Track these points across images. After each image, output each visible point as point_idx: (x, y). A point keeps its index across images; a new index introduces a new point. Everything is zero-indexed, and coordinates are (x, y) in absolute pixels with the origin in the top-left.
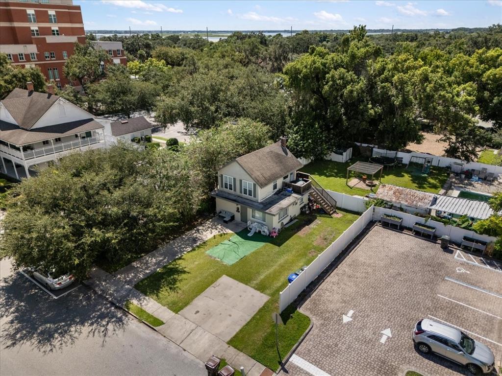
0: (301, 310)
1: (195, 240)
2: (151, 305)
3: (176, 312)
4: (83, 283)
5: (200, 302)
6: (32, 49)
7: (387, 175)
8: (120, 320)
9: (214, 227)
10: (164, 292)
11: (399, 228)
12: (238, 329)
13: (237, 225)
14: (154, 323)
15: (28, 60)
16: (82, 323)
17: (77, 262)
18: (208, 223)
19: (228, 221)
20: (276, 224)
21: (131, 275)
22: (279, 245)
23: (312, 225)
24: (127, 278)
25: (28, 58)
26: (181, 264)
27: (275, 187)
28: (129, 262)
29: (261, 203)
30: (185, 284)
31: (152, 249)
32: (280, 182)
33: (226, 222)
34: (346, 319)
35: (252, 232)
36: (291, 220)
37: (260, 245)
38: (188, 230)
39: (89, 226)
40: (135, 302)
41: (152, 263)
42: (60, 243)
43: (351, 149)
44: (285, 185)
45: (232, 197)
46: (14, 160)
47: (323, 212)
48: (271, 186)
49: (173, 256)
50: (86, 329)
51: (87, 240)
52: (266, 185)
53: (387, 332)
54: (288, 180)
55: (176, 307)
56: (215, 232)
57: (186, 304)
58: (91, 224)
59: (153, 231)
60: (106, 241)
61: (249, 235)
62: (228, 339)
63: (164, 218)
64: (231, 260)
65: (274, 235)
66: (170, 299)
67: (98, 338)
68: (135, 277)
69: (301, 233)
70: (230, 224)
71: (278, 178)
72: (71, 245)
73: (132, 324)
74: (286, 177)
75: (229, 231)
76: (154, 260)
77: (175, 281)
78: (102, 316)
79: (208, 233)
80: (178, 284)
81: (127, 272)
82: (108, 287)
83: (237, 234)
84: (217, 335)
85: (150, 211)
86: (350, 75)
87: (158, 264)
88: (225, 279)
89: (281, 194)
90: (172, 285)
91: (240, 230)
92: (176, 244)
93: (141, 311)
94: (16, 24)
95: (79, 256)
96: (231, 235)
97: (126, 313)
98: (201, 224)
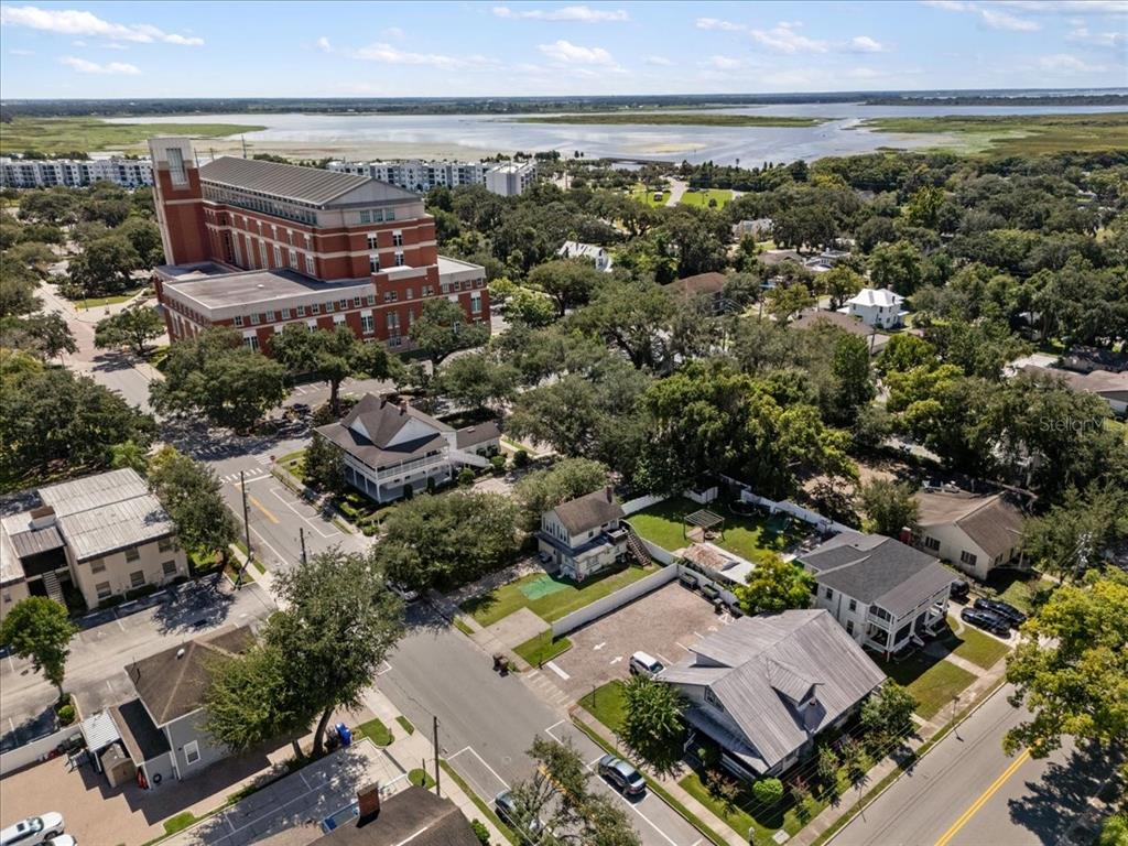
0: (569, 638)
1: (512, 575)
2: (468, 620)
3: (484, 627)
4: (423, 599)
5: (502, 623)
6: (370, 289)
7: (738, 527)
8: (447, 627)
9: (531, 566)
10: (479, 613)
11: (694, 587)
12: (522, 642)
13: (553, 566)
14: (468, 632)
15: (365, 305)
16: (423, 625)
17: (423, 583)
18: (528, 562)
19: (546, 562)
20: (583, 570)
21: (458, 598)
22: (580, 589)
23: (620, 575)
24: (455, 599)
25: (365, 303)
26: (496, 594)
27: (591, 535)
28: (457, 587)
29: (573, 550)
30: (495, 609)
31: (476, 579)
32: (597, 531)
33: (544, 562)
34: (597, 647)
35: (563, 574)
36: (603, 567)
37: (565, 587)
38: (509, 566)
39: (432, 559)
40: (458, 617)
41: (475, 590)
42: (414, 569)
43: (716, 488)
44: (603, 533)
45: (551, 541)
46: (366, 476)
47: (637, 563)
48: (587, 533)
49: (492, 586)
50: (425, 628)
51: (430, 568)
52: (578, 534)
53: (619, 659)
54: (605, 529)
55: (484, 624)
56: (531, 571)
57: (492, 623)
58: (434, 557)
59: (476, 566)
60: (443, 571)
61: (560, 577)
62: (513, 647)
63: (484, 558)
64: (535, 597)
65: (580, 580)
66: (482, 618)
67: (432, 635)
68: (461, 599)
69: (604, 581)
70: (547, 565)
71: (596, 526)
72: (420, 571)
73: (454, 630)
74: (606, 525)
75: (543, 571)
76: (476, 589)
77: (488, 606)
78: (436, 623)
79: (524, 571)
80: (490, 609)
81: (455, 595)
82: (441, 604)
83: (550, 575)
84: (507, 645)
85: (475, 551)
86: (709, 410)
87: (478, 592)
88: (525, 610)
89: (596, 542)
90: (485, 608)
91: (552, 571)
92: (495, 577)
93: (461, 623)
94: (354, 254)
95: (425, 579)
96: (543, 575)
97: (451, 623)
98: (521, 561)
